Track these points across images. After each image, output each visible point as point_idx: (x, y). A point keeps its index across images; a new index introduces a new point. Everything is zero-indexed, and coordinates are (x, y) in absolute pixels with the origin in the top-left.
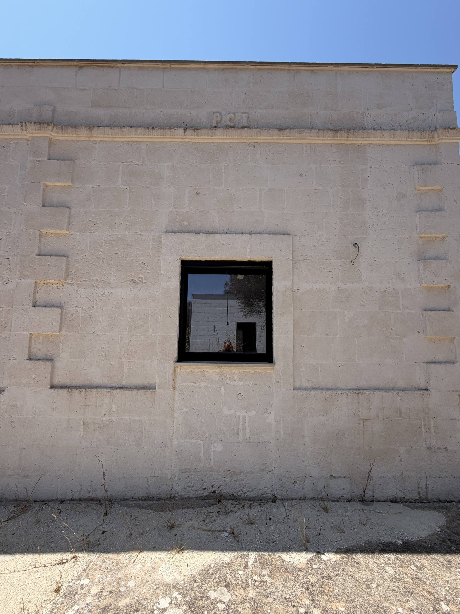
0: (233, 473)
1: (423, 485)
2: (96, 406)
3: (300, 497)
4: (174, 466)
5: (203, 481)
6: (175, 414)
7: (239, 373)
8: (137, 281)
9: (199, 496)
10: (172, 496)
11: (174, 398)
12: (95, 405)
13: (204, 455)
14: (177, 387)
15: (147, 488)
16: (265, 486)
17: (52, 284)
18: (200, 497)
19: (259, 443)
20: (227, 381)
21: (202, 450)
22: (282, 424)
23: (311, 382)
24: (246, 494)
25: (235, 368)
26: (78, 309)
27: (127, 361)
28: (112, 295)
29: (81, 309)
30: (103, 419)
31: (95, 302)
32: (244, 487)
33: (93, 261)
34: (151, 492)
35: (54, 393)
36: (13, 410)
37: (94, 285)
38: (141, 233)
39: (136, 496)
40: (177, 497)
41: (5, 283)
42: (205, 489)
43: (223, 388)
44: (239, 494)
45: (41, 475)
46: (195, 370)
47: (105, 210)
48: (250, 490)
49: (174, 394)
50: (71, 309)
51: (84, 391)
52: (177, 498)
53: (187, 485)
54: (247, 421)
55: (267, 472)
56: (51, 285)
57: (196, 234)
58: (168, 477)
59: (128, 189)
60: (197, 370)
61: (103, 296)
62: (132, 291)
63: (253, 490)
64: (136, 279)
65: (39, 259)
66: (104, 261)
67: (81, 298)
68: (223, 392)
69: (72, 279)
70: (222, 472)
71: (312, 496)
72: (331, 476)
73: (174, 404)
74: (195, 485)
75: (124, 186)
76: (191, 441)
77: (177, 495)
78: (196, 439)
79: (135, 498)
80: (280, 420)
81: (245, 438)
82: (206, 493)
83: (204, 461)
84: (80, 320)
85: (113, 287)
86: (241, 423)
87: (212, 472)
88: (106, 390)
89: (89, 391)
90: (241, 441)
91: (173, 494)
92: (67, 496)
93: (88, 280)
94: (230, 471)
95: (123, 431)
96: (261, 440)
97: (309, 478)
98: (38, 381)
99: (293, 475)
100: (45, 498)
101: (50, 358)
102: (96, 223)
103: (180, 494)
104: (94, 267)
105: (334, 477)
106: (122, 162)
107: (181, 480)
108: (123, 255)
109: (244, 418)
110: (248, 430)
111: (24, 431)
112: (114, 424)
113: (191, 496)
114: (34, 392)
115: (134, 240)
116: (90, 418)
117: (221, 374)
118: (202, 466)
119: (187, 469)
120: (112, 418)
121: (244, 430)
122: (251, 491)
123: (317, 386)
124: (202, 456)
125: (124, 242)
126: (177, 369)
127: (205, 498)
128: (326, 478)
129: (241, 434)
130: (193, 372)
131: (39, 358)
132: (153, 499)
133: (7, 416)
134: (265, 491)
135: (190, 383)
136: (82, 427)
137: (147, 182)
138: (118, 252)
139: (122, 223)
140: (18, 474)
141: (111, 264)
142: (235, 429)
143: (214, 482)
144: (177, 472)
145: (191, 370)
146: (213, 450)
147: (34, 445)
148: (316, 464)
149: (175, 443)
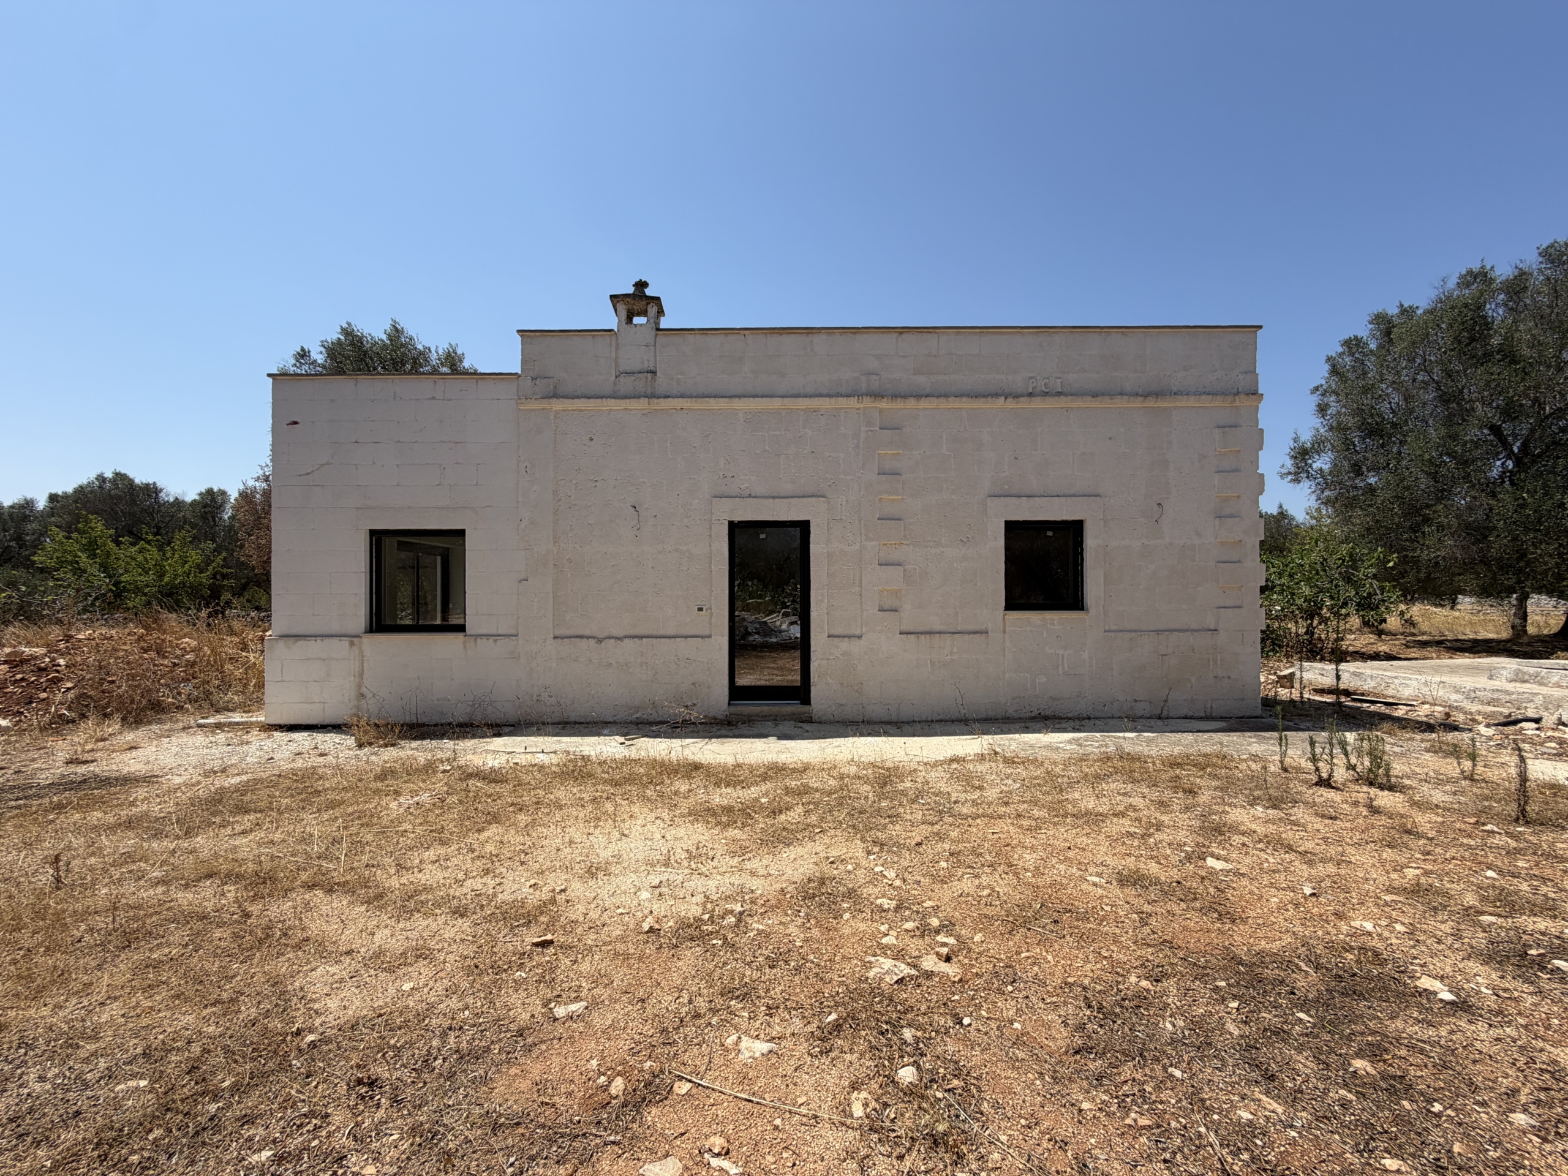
0: (1055, 699)
1: (1209, 706)
2: (940, 648)
4: (1006, 694)
5: (1030, 706)
6: (1006, 654)
7: (1059, 619)
8: (965, 541)
9: (1028, 717)
13: (1030, 685)
14: (1007, 631)
15: (986, 711)
16: (1080, 709)
19: (1075, 676)
20: (1048, 625)
21: (1029, 681)
22: (1094, 660)
23: (1119, 625)
24: (1065, 715)
25: (1055, 615)
26: (915, 567)
27: (961, 611)
28: (944, 553)
29: (918, 567)
30: (947, 658)
31: (929, 560)
32: (1063, 709)
33: (924, 523)
35: (904, 638)
36: (872, 653)
37: (927, 545)
38: (966, 497)
41: (849, 545)
42: (1031, 711)
44: (1059, 714)
47: (932, 475)
49: (1004, 638)
50: (909, 567)
51: (929, 636)
52: (1011, 719)
53: (1018, 708)
54: (1065, 658)
55: (1081, 697)
56: (890, 546)
57: (1018, 498)
58: (1003, 702)
59: (953, 455)
60: (1023, 618)
61: (936, 555)
62: (962, 550)
65: (881, 522)
66: (934, 523)
67: (917, 557)
68: (1045, 634)
69: (908, 540)
70: (1046, 698)
71: (1119, 716)
72: (1135, 699)
73: (1004, 646)
74: (1024, 708)
75: (949, 452)
76: (1019, 675)
77: (1011, 716)
78: (1023, 673)
79: (977, 718)
80: (1093, 657)
81: (1064, 671)
83: (1030, 690)
84: (918, 576)
85: (944, 546)
86: (1060, 660)
87: (1037, 699)
88: (947, 635)
89: (933, 636)
90: (1061, 673)
91: (1008, 715)
92: (922, 719)
93: (922, 541)
94: (1052, 698)
95: (963, 668)
96: (1077, 673)
97: (1116, 701)
98: (889, 628)
99: (1104, 699)
101: (895, 609)
102: (925, 488)
104: (926, 529)
105: (1137, 701)
106: (945, 428)
107: (1013, 705)
108: (952, 518)
109: (1063, 655)
110: (1066, 665)
111: (882, 669)
112: (955, 662)
113: (1022, 716)
114: (887, 638)
115: (960, 503)
116: (936, 658)
118: (1029, 694)
119: (1017, 696)
120: (954, 657)
121: (1063, 665)
122: (1069, 712)
123: (1123, 629)
125: (951, 505)
126: (1006, 617)
127: (1033, 718)
128: (1130, 701)
129: (1060, 668)
130: (1020, 619)
131: (886, 609)
133: (867, 658)
134: (1080, 712)
135: (1017, 628)
136: (930, 665)
137: (969, 448)
138: (946, 515)
139: (949, 487)
140: (880, 702)
141: (942, 526)
142: (1055, 664)
143: (1039, 706)
144: (1009, 699)
145: (1017, 617)
146: (1037, 681)
147: (891, 680)
148: (1123, 691)
149: (1007, 676)
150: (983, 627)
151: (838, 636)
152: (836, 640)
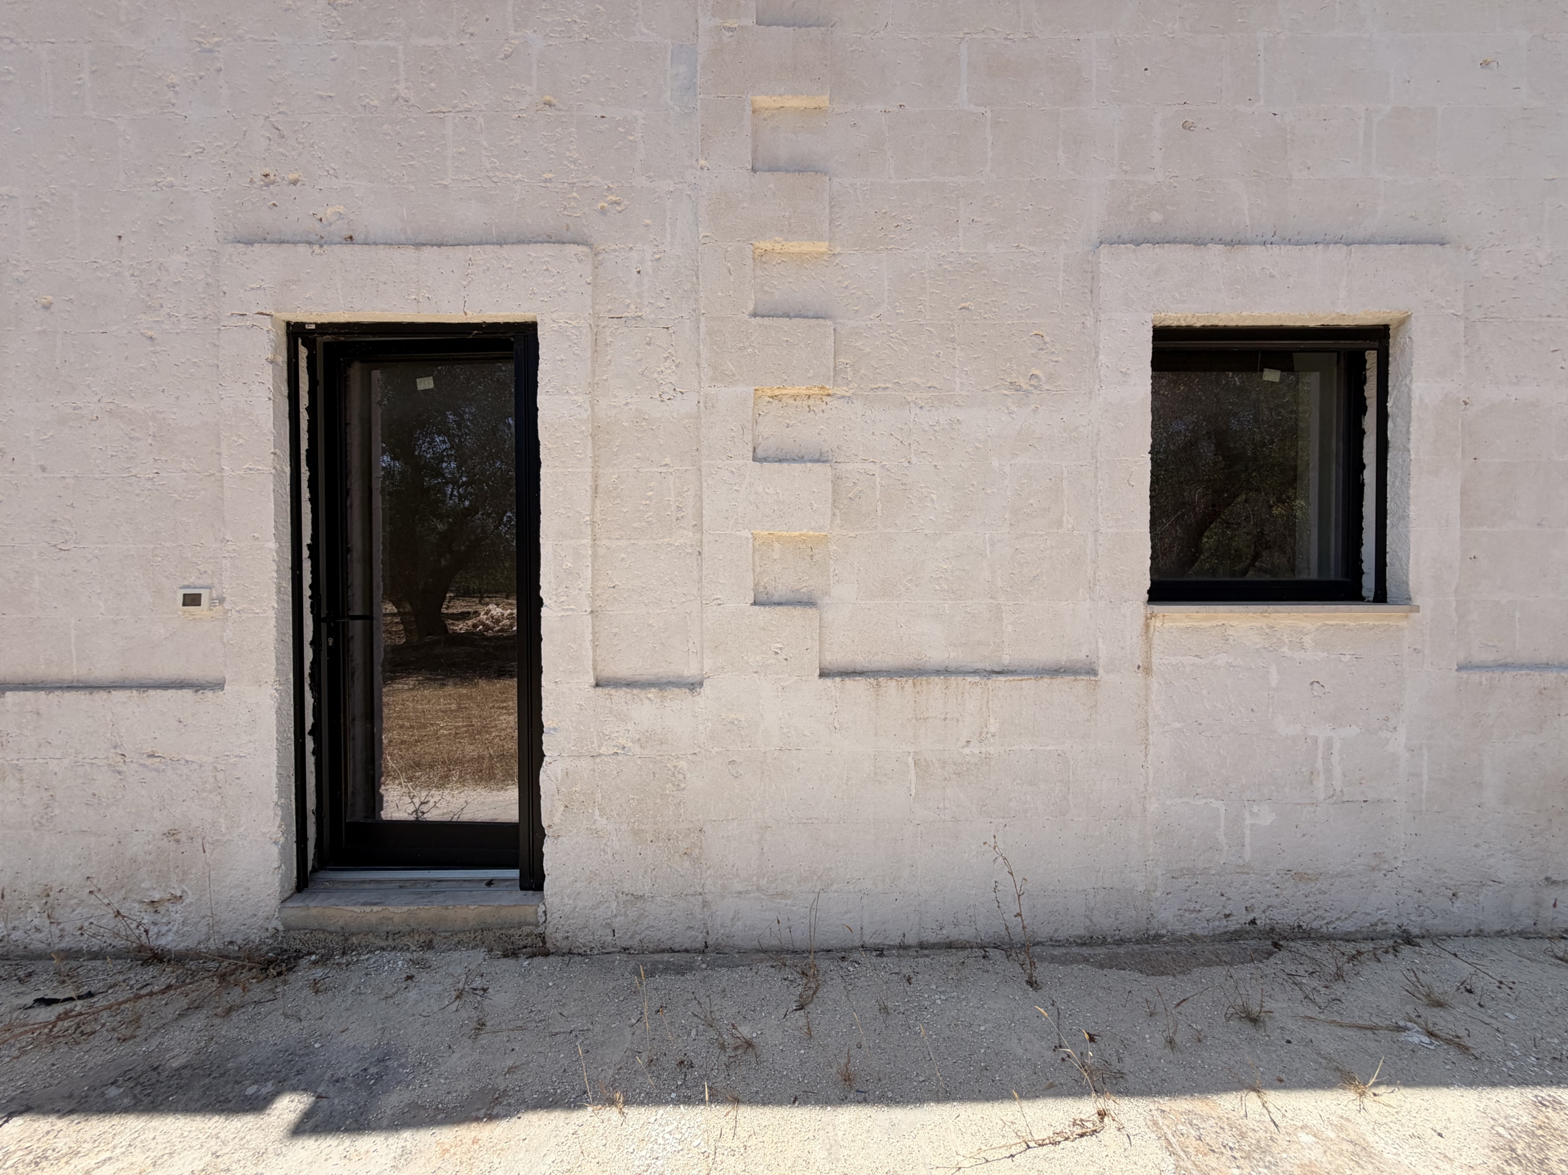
0: (1301, 877)
2: (945, 719)
3: (1466, 930)
4: (1150, 862)
5: (1224, 898)
6: (1150, 737)
7: (1317, 630)
8: (1025, 387)
9: (1217, 932)
10: (1152, 933)
11: (1146, 695)
12: (943, 717)
13: (1225, 834)
14: (1155, 668)
15: (1086, 916)
16: (1380, 907)
17: (795, 397)
18: (1219, 935)
19: (1364, 805)
20: (1285, 649)
21: (1222, 823)
22: (1426, 758)
23: (1494, 649)
24: (1331, 927)
25: (1307, 617)
26: (869, 466)
27: (1011, 603)
28: (959, 426)
29: (878, 466)
30: (967, 751)
31: (914, 446)
32: (1328, 908)
33: (899, 331)
34: (1098, 926)
35: (833, 688)
36: (729, 734)
37: (909, 399)
38: (1031, 248)
39: (1061, 935)
40: (1163, 936)
41: (665, 397)
42: (1227, 916)
43: (1273, 669)
44: (1315, 925)
45: (817, 890)
46: (1203, 623)
47: (925, 180)
48: (1344, 916)
49: (1147, 687)
50: (850, 467)
51: (910, 681)
52: (1165, 939)
53: (1185, 907)
54: (1335, 751)
55: (1384, 872)
56: (791, 401)
57: (1198, 247)
58: (1140, 889)
59: (989, 115)
60: (1204, 624)
61: (935, 431)
62: (1014, 416)
63: (1350, 916)
64: (1023, 382)
65: (760, 325)
66: (931, 332)
67: (875, 437)
68: (1274, 678)
69: (847, 385)
70: (1273, 874)
71: (1497, 927)
72: (1547, 879)
73: (1146, 712)
74: (1206, 906)
75: (977, 105)
76: (1192, 802)
77: (1164, 932)
78: (1204, 798)
79: (1059, 939)
80: (1421, 748)
81: (1331, 792)
82: (1233, 925)
83: (1226, 848)
84: (878, 497)
85: (960, 403)
86: (1320, 755)
87: (1246, 876)
88: (969, 679)
89: (924, 682)
90: (1322, 797)
91: (1154, 929)
92: (886, 938)
93: (890, 385)
94: (1293, 873)
95: (1019, 781)
96: (1371, 796)
97: (1490, 886)
98: (786, 659)
99: (1451, 879)
100: (833, 943)
101: (805, 599)
102: (903, 220)
103: (1170, 928)
104: (905, 348)
105: (1554, 882)
106: (966, 30)
107: (1170, 896)
108: (986, 313)
109: (1329, 743)
110: (1338, 771)
111: (765, 786)
112: (993, 763)
113: (1199, 932)
114: (780, 689)
115: (1011, 268)
116: (932, 751)
117: (1267, 634)
118: (1222, 863)
119: (1184, 868)
120: (988, 749)
121: (1328, 771)
122: (1346, 918)
123: (1510, 660)
124: (1222, 839)
125: (985, 275)
126: (1152, 622)
127: (1234, 936)
128: (1535, 883)
129: (1320, 782)
130: (1195, 629)
131: (776, 598)
132: (1104, 942)
133: (716, 749)
134: (1380, 917)
135: (1188, 657)
136: (913, 773)
137: (1042, 94)
138: (967, 304)
139: (976, 219)
140: (759, 889)
141: (953, 340)
142: (1304, 770)
143: (1253, 898)
144: (1160, 877)
145: (1189, 624)
146: (1248, 821)
147: (793, 820)
148: (1510, 852)
149: (1153, 806)
150: (1079, 655)
151: (630, 684)
152: (620, 694)
